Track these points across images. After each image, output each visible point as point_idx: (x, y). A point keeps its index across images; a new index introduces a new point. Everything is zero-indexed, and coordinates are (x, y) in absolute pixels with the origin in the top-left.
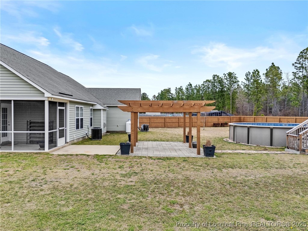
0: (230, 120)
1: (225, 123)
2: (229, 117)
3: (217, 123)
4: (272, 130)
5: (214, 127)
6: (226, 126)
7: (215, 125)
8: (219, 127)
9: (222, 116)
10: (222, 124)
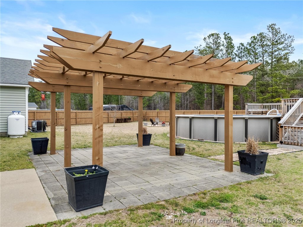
0: (132, 115)
1: (128, 118)
2: (131, 111)
3: (120, 118)
4: (246, 121)
5: (118, 122)
6: (129, 122)
7: (119, 121)
8: (123, 122)
9: (124, 111)
10: (125, 119)
